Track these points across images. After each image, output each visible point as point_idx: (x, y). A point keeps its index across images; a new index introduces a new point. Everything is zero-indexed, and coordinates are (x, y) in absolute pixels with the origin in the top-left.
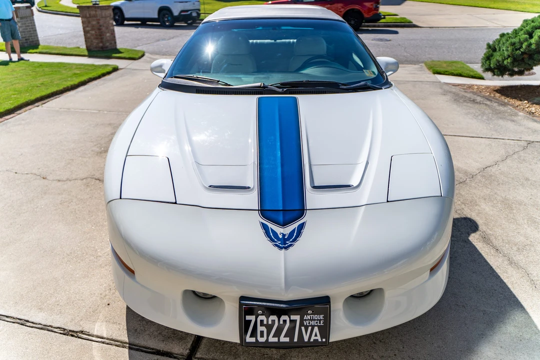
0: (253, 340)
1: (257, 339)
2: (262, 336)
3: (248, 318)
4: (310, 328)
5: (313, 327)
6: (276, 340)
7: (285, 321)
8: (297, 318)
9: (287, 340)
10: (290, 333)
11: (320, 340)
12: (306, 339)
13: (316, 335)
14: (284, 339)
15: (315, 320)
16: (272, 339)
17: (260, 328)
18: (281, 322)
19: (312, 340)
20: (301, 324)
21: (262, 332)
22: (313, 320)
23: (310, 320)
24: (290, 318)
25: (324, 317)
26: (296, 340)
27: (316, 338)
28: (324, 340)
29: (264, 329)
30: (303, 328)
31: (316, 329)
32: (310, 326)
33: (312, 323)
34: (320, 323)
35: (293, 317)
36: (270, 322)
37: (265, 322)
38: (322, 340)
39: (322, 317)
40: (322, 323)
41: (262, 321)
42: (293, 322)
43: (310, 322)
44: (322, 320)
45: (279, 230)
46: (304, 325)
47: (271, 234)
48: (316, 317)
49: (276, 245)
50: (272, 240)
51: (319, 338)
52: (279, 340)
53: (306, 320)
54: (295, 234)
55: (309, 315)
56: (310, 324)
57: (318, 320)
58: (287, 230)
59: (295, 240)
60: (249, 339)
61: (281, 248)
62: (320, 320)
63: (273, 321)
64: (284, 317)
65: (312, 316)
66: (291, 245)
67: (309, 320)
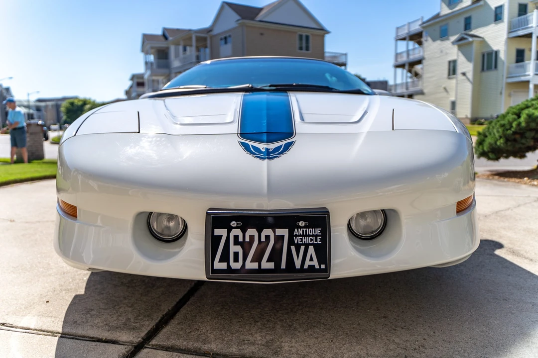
0: (223, 266)
1: (228, 265)
2: (236, 260)
3: (218, 232)
4: (303, 248)
5: (307, 246)
6: (255, 266)
7: (267, 237)
8: (284, 232)
9: (271, 265)
10: (275, 256)
11: (317, 267)
12: (298, 264)
13: (311, 259)
14: (266, 265)
15: (309, 236)
16: (251, 265)
17: (234, 248)
18: (263, 239)
19: (306, 267)
20: (291, 242)
21: (236, 254)
22: (306, 235)
23: (303, 235)
24: (274, 232)
25: (321, 232)
26: (283, 266)
27: (311, 263)
28: (323, 266)
29: (238, 249)
30: (293, 248)
31: (311, 250)
32: (302, 244)
33: (306, 240)
34: (316, 241)
35: (279, 232)
36: (247, 239)
37: (241, 239)
38: (320, 266)
39: (318, 231)
40: (318, 240)
41: (236, 237)
42: (279, 239)
43: (302, 239)
44: (319, 236)
45: (262, 147)
46: (293, 244)
47: (252, 149)
48: (310, 231)
49: (258, 157)
50: (252, 153)
51: (315, 263)
52: (260, 265)
53: (296, 236)
54: (282, 149)
55: (301, 227)
56: (302, 241)
57: (313, 236)
58: (272, 146)
59: (282, 153)
60: (219, 265)
61: (264, 159)
62: (316, 236)
63: (252, 237)
64: (267, 232)
65: (305, 229)
66: (276, 157)
67: (300, 235)
